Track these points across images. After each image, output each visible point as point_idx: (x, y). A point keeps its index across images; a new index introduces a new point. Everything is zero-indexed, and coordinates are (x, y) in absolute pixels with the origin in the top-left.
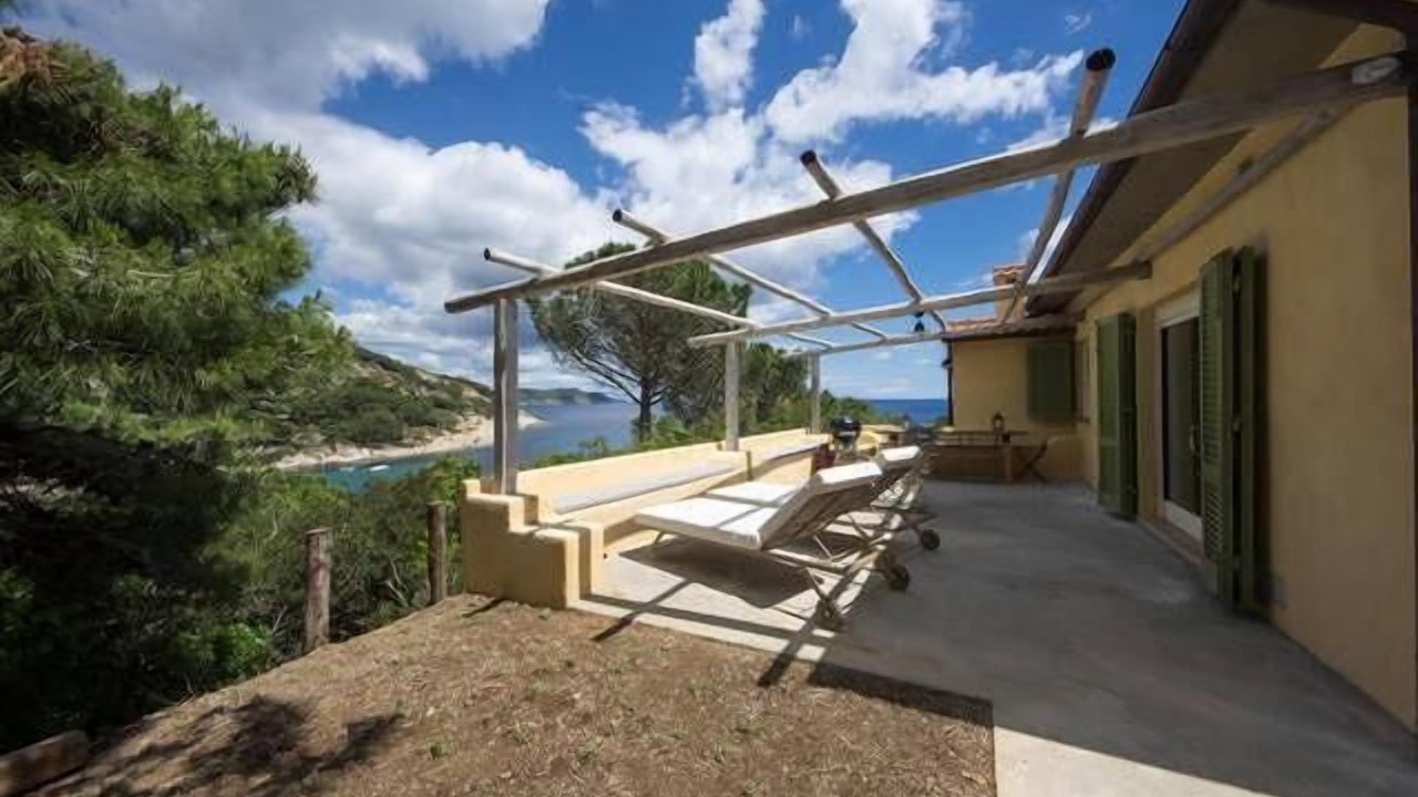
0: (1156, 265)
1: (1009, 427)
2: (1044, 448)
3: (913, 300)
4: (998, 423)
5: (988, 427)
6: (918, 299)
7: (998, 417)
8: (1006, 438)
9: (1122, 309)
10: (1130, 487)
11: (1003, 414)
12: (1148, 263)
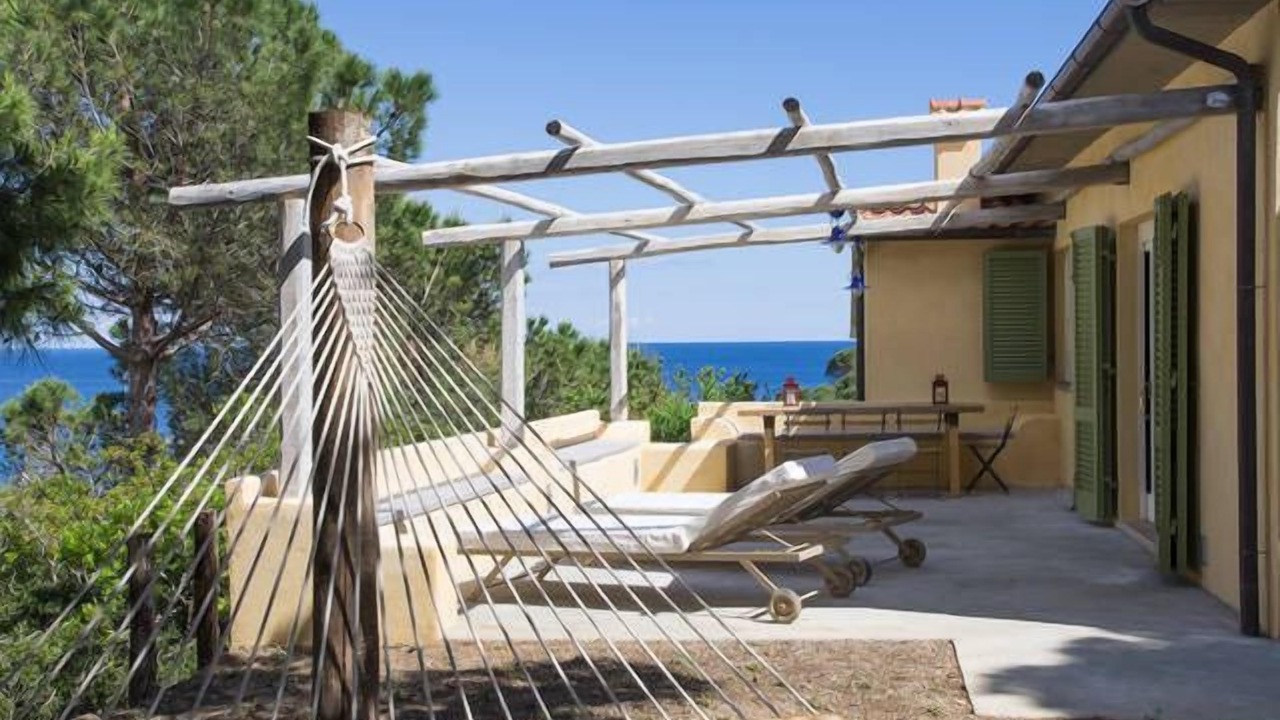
0: (1135, 167)
1: (955, 399)
2: (1007, 435)
3: (827, 190)
4: (940, 390)
5: (926, 399)
6: (835, 188)
7: (940, 382)
8: (952, 418)
9: (1100, 221)
10: (1109, 479)
11: (948, 377)
12: (1126, 164)
